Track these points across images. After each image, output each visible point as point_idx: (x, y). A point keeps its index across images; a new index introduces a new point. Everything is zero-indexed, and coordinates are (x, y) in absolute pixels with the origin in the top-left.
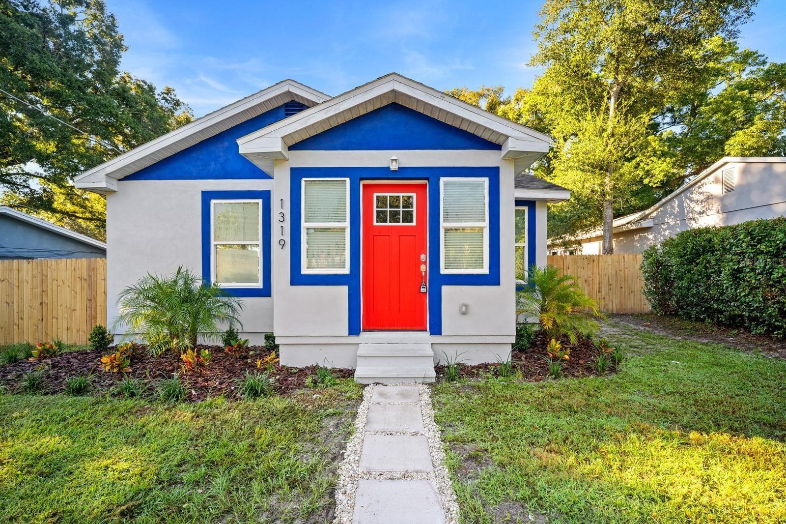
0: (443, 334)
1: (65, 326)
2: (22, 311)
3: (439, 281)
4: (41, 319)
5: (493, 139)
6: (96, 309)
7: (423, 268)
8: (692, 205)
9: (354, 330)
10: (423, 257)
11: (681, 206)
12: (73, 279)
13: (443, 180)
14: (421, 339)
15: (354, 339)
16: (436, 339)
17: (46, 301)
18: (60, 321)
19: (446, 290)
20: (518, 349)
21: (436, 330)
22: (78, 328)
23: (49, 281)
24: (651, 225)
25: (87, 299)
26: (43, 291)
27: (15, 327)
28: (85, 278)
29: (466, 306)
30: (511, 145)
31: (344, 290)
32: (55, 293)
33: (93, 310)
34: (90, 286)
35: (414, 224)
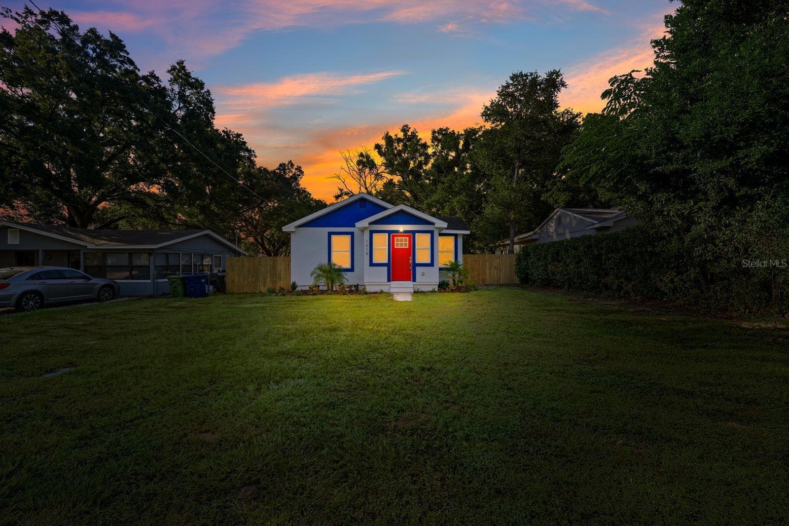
0: (417, 281)
3: (416, 265)
7: (410, 261)
9: (389, 280)
10: (410, 258)
13: (416, 234)
14: (410, 284)
15: (389, 283)
16: (415, 283)
19: (418, 268)
20: (439, 286)
21: (414, 280)
24: (538, 237)
29: (424, 273)
30: (436, 225)
31: (386, 268)
35: (408, 247)
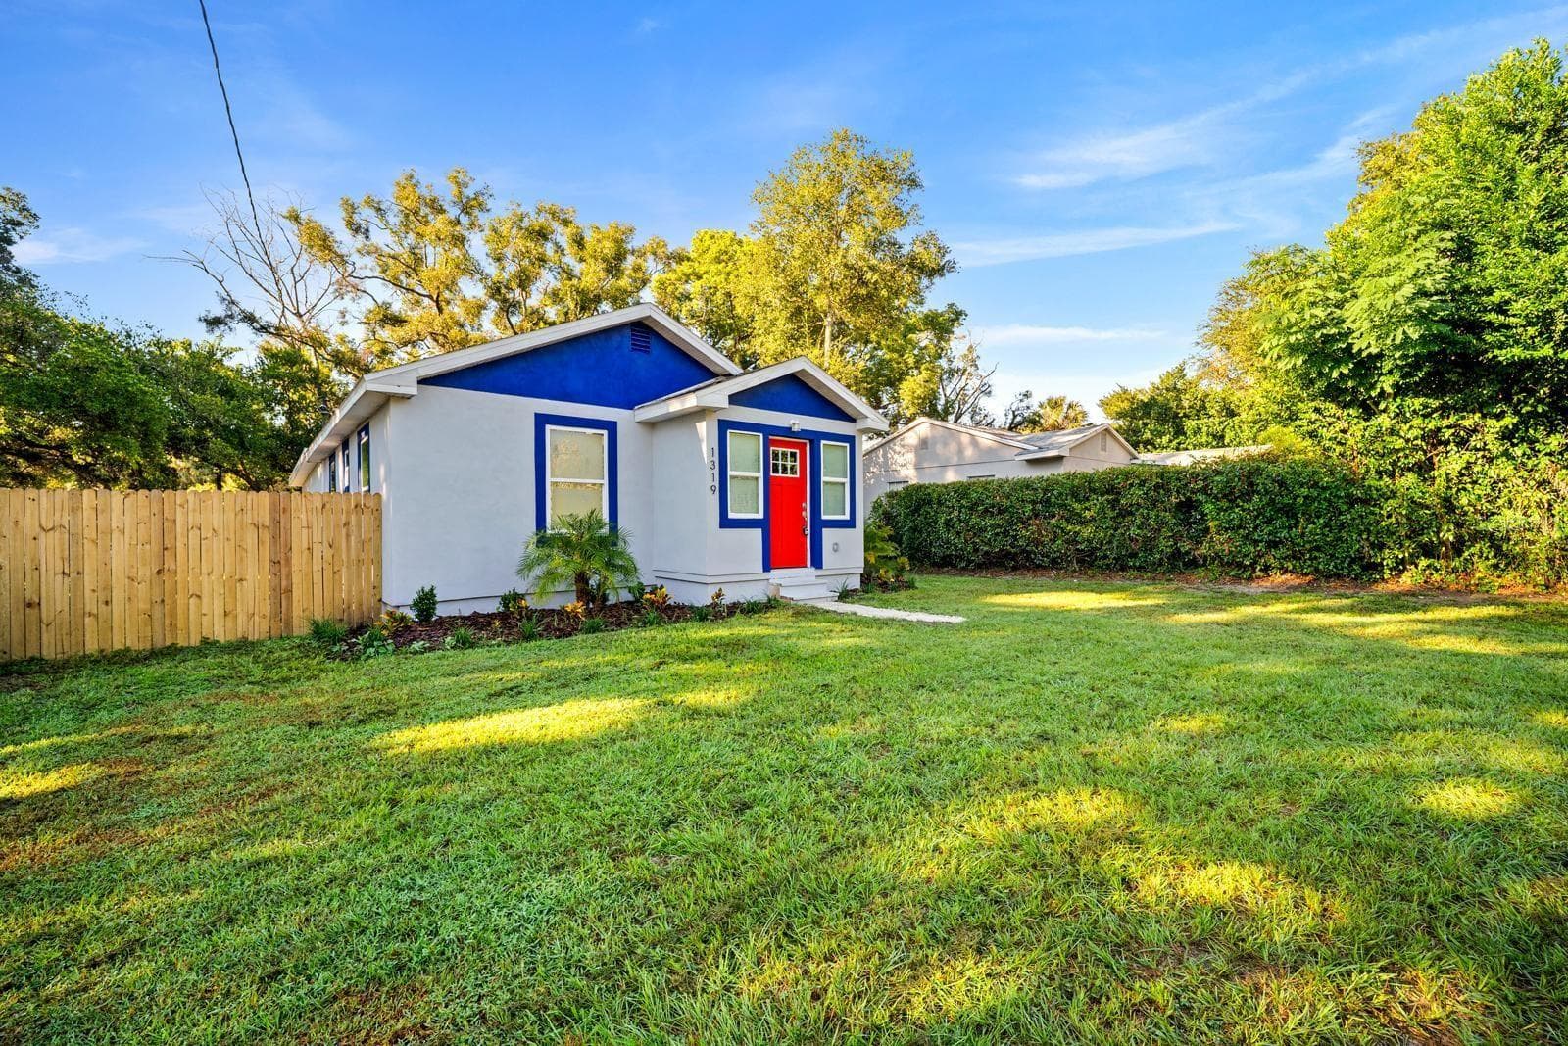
0: (824, 568)
1: (218, 609)
2: (108, 588)
3: (820, 524)
4: (159, 600)
5: (854, 416)
6: (289, 576)
7: (805, 513)
8: (896, 456)
9: (767, 568)
10: (804, 504)
11: (885, 455)
12: (238, 526)
13: (823, 442)
14: (809, 574)
15: (767, 576)
17: (173, 566)
18: (205, 600)
19: (825, 532)
20: (863, 577)
21: (817, 562)
22: (251, 611)
23: (179, 530)
25: (271, 561)
26: (165, 549)
27: (87, 619)
28: (267, 524)
29: (836, 545)
30: (869, 424)
31: (758, 533)
32: (194, 554)
33: (284, 577)
34: (275, 538)
35: (798, 476)
